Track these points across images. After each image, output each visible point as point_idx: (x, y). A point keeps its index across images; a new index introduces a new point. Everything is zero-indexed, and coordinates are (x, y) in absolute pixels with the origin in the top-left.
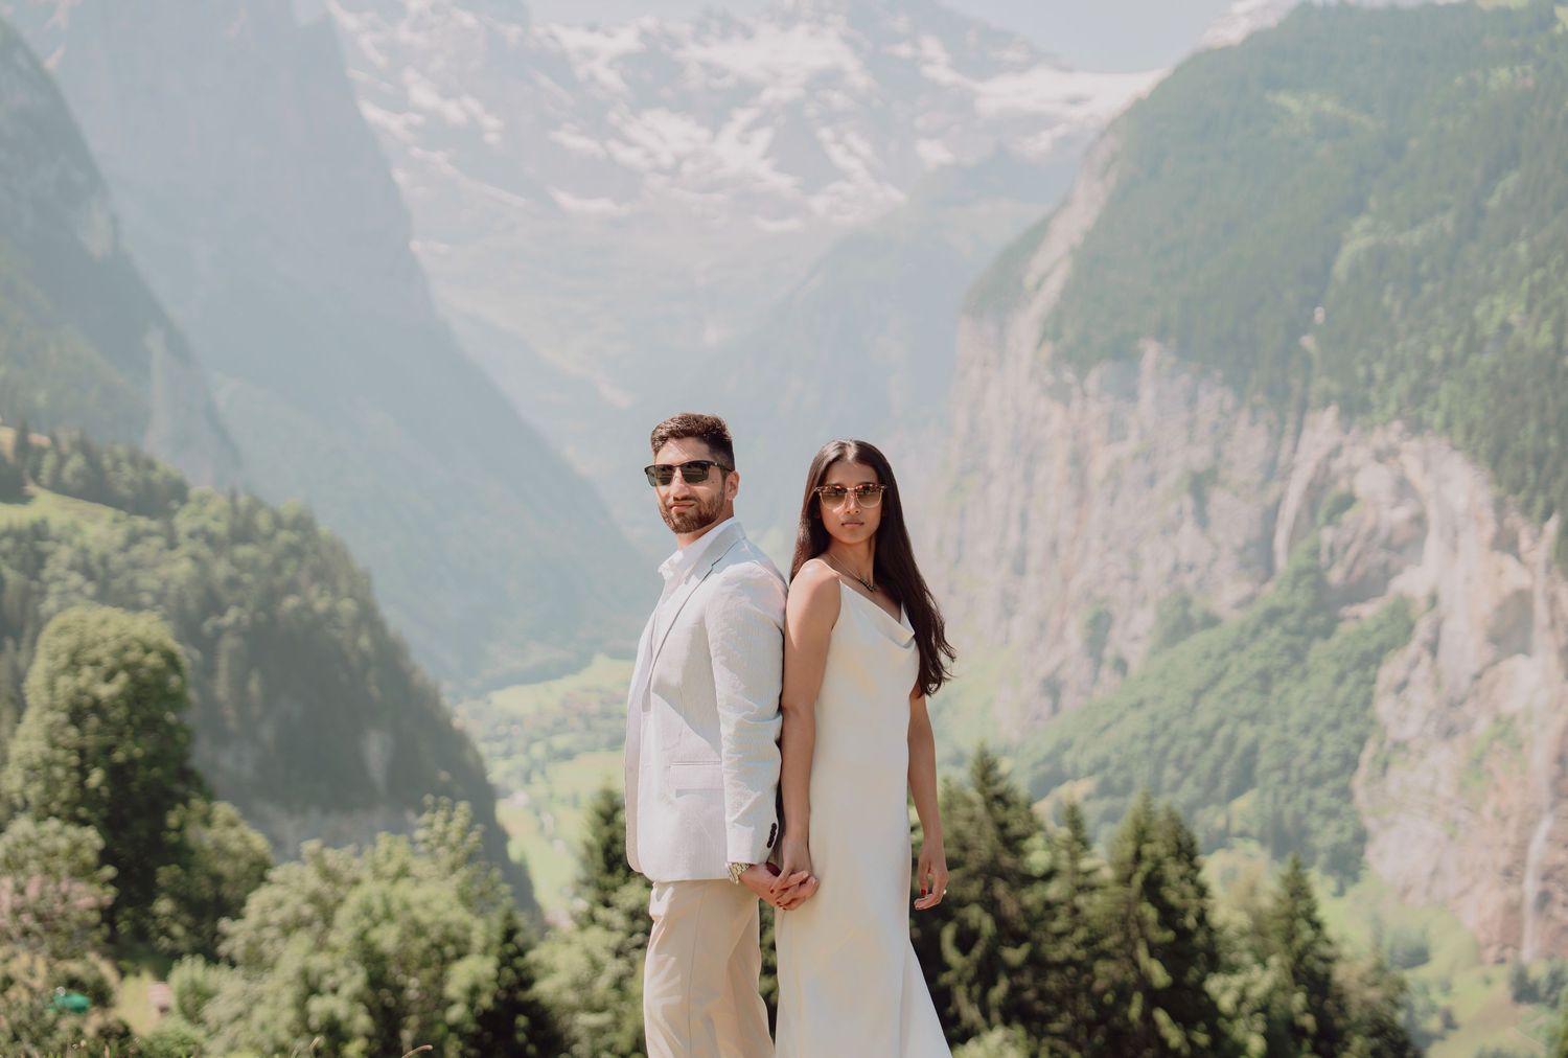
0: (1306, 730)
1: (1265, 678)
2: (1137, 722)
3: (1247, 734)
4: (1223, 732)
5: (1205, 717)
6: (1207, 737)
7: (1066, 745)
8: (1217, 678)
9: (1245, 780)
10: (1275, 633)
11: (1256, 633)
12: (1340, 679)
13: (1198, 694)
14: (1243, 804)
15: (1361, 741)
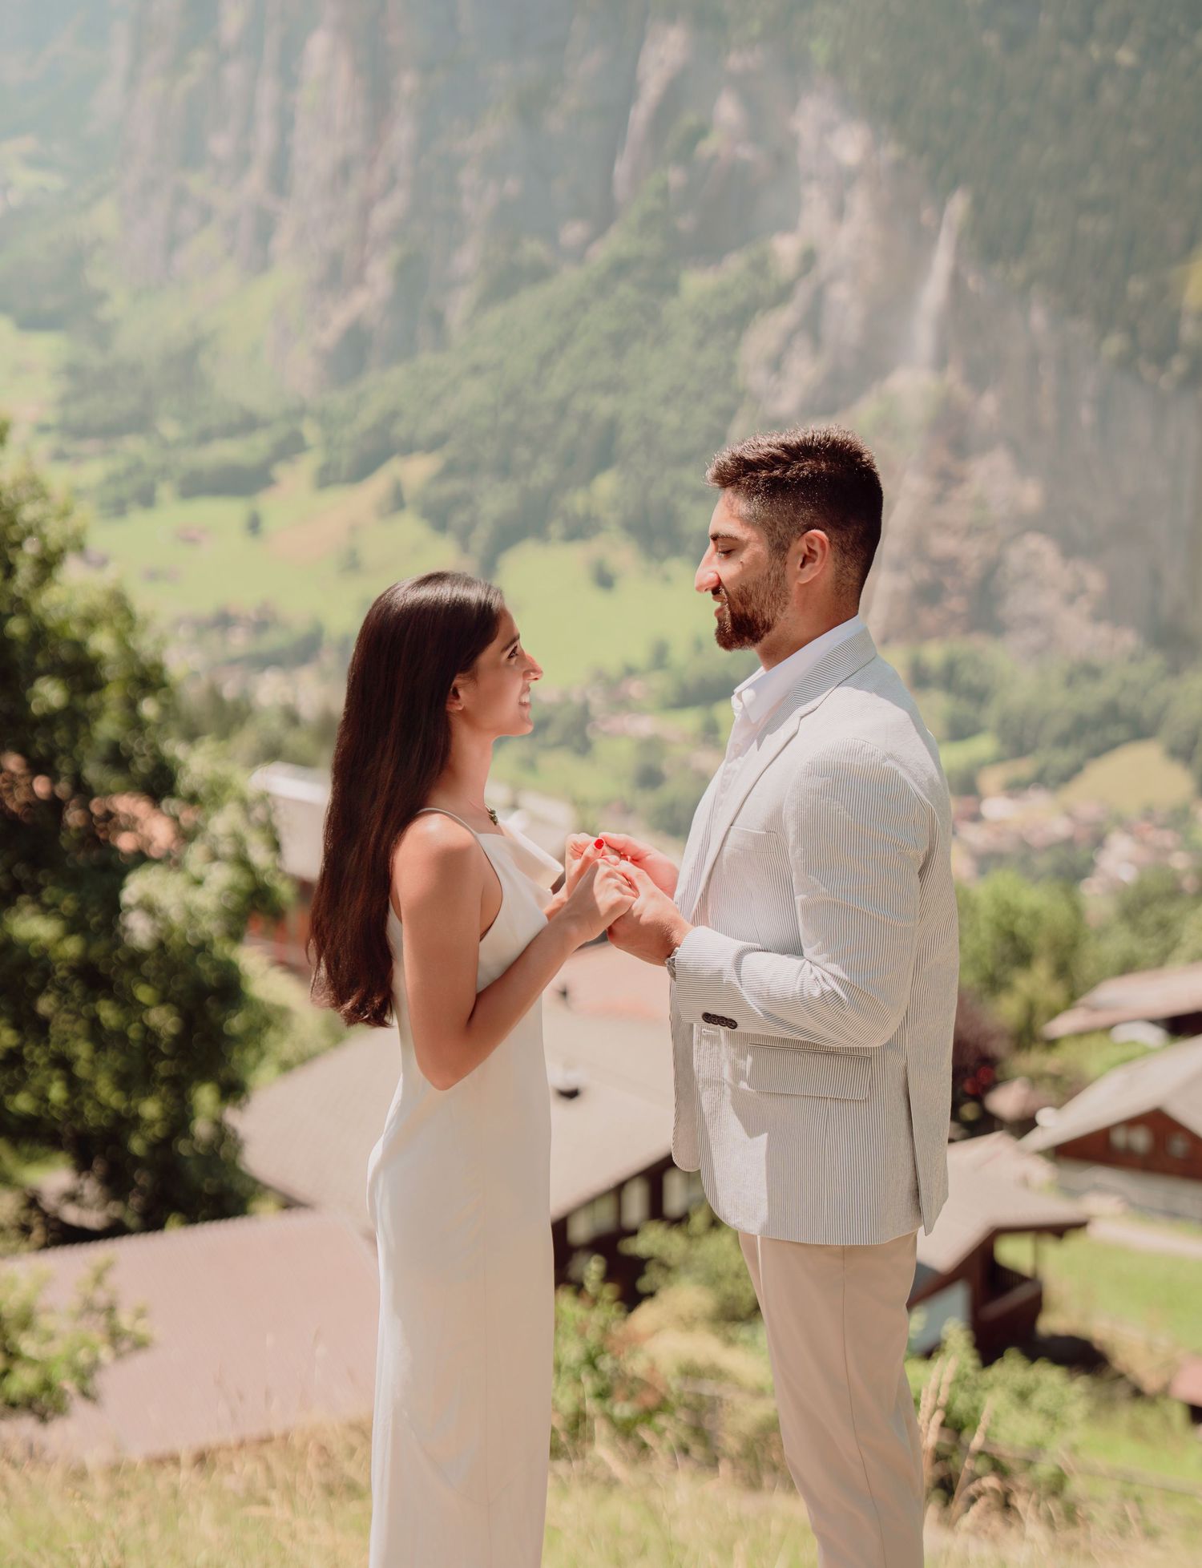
0: (667, 400)
1: (619, 343)
2: (475, 392)
3: (604, 406)
4: (579, 404)
5: (556, 388)
6: (562, 408)
7: (393, 416)
8: (564, 342)
9: (605, 455)
10: (625, 290)
11: (600, 289)
12: (701, 344)
13: (546, 359)
14: (607, 484)
15: (728, 414)
